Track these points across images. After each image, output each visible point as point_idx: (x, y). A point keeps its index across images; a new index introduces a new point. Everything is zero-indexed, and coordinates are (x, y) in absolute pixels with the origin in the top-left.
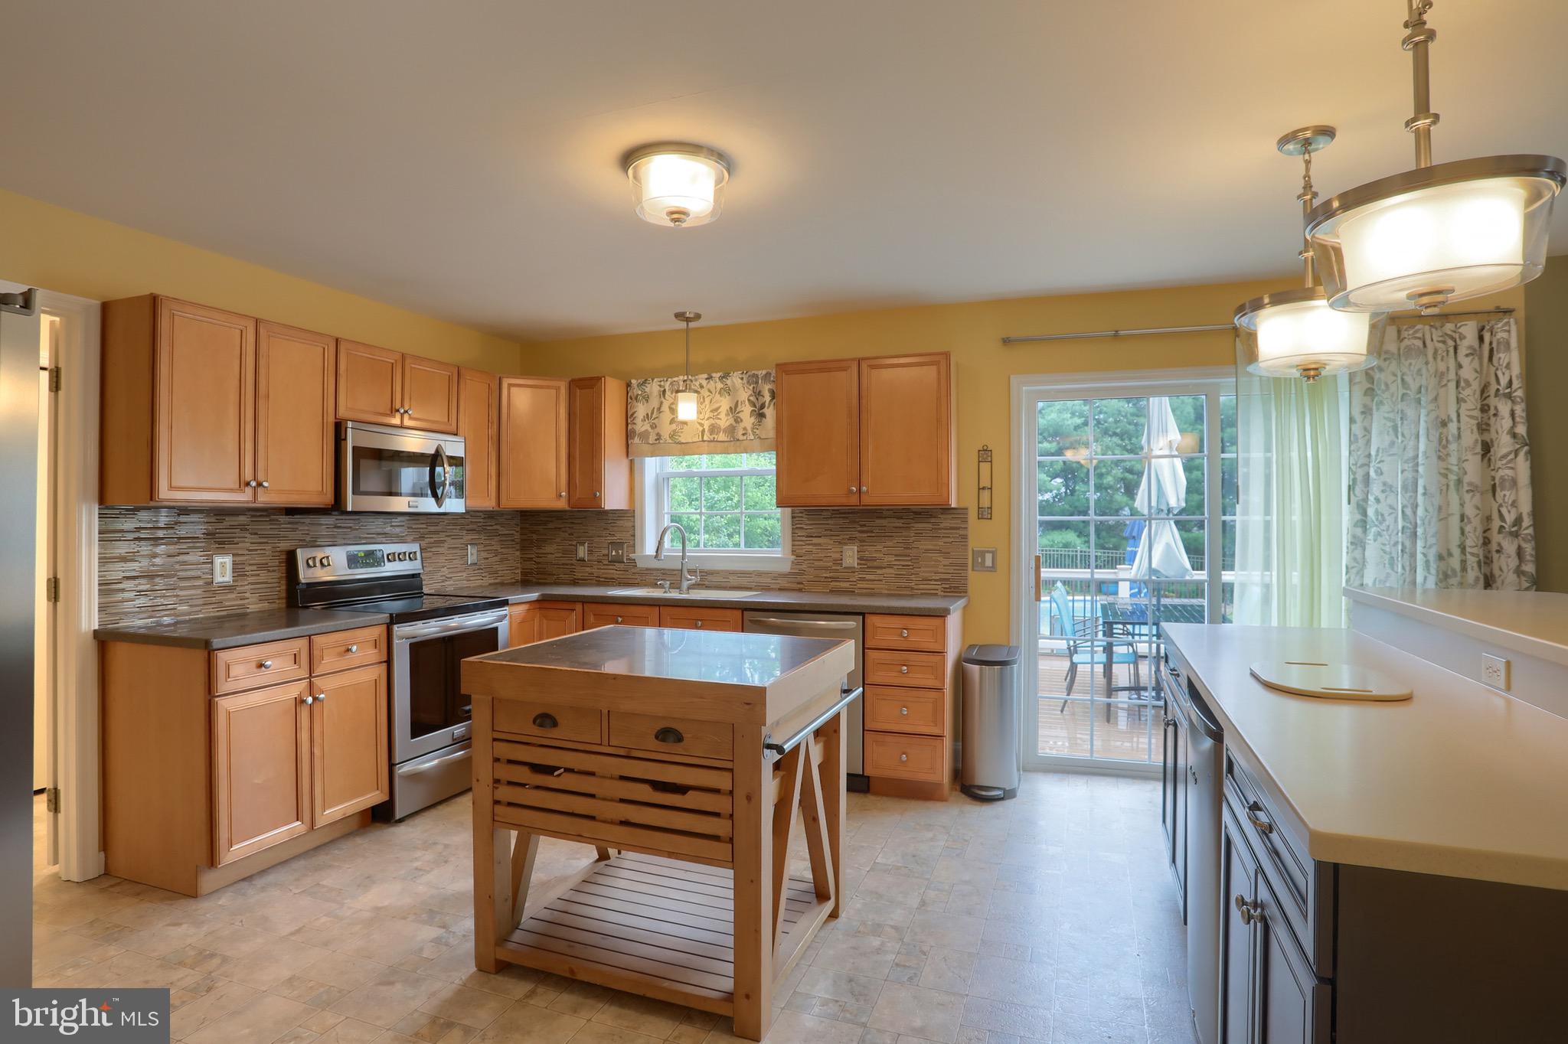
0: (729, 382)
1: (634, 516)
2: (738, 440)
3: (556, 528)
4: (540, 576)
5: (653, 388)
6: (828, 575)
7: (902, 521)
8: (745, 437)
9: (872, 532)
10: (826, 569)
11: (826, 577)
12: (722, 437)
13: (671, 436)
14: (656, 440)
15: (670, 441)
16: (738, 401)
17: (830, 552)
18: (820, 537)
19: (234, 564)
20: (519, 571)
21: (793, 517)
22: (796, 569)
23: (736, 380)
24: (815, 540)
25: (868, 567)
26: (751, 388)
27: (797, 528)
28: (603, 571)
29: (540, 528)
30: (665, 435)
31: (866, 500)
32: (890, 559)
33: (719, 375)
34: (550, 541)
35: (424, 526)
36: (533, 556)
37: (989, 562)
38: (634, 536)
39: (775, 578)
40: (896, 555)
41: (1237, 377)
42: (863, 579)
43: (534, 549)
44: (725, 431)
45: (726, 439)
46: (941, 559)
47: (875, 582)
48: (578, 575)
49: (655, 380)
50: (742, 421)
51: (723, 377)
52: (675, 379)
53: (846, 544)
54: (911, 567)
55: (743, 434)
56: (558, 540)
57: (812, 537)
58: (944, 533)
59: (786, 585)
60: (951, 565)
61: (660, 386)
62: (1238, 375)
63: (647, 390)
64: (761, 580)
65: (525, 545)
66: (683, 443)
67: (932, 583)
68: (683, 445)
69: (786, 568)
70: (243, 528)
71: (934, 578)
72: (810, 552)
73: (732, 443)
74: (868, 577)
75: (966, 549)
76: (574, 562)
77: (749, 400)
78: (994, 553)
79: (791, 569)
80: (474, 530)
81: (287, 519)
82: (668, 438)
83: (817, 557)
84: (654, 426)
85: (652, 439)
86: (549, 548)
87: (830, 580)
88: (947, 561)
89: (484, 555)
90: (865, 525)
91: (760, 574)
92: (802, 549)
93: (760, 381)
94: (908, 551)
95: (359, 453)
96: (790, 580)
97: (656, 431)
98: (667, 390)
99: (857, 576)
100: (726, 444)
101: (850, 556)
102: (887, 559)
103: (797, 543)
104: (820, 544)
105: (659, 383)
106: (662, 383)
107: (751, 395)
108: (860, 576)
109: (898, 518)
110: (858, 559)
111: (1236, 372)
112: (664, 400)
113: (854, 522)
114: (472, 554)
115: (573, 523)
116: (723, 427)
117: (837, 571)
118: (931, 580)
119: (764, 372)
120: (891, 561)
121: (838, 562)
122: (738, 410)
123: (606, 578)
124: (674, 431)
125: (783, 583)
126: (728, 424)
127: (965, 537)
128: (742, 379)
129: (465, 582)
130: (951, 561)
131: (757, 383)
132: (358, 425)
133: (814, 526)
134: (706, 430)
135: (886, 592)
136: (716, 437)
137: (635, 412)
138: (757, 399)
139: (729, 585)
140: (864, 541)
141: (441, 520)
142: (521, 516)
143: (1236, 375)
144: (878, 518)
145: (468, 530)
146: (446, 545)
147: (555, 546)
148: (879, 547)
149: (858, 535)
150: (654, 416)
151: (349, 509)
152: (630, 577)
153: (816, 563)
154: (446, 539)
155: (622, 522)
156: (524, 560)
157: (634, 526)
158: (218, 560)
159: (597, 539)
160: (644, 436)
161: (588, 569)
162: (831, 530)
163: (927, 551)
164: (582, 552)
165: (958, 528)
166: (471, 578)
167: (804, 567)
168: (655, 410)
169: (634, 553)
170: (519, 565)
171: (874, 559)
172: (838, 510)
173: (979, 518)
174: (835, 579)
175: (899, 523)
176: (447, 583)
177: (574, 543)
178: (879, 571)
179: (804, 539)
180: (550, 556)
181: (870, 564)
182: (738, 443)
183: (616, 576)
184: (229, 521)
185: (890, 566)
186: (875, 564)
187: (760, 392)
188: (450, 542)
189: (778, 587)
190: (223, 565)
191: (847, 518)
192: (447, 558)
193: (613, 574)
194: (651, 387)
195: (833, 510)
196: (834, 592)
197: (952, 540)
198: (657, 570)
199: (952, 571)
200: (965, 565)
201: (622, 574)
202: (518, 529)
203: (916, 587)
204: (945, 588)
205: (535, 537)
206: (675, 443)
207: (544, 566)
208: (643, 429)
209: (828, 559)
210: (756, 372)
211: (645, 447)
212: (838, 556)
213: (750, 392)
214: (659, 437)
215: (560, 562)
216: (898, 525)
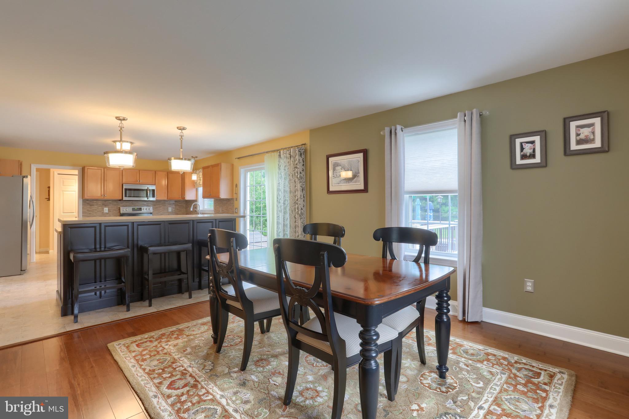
7: (227, 202)
9: (223, 204)
19: (108, 209)
32: (225, 210)
37: (236, 211)
58: (231, 204)
70: (110, 203)
75: (234, 208)
78: (237, 209)
81: (120, 202)
88: (232, 211)
94: (227, 209)
95: (126, 190)
110: (222, 210)
127: (234, 205)
132: (125, 184)
140: (222, 206)
144: (224, 201)
148: (224, 208)
151: (124, 200)
154: (162, 206)
158: (105, 209)
163: (230, 209)
165: (233, 203)
173: (236, 201)
184: (107, 202)
190: (106, 209)
191: (220, 201)
197: (232, 206)
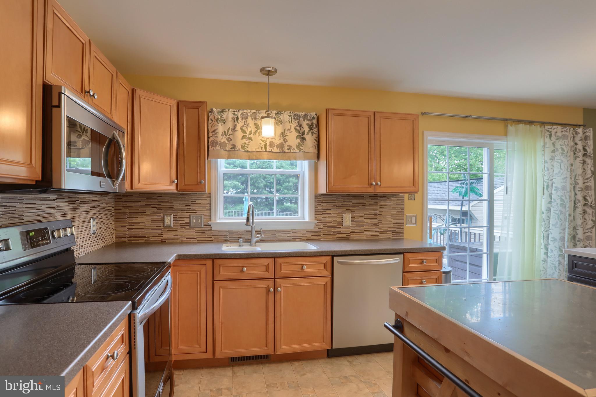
0: (281, 117)
1: (210, 197)
2: (285, 152)
3: (146, 205)
4: (132, 238)
5: (229, 115)
6: (335, 231)
7: (374, 201)
8: (289, 151)
9: (358, 207)
10: (334, 227)
11: (333, 232)
12: (276, 150)
13: (243, 147)
14: (232, 148)
15: (242, 150)
16: (285, 129)
17: (336, 218)
18: (331, 209)
20: (114, 236)
21: (315, 199)
22: (317, 228)
23: (285, 116)
24: (328, 212)
25: (356, 226)
26: (297, 122)
27: (317, 205)
28: (185, 233)
29: (133, 205)
30: (239, 145)
31: (378, 189)
32: (367, 221)
33: (275, 112)
34: (140, 214)
35: (66, 204)
36: (127, 225)
37: (414, 221)
38: (210, 210)
39: (304, 233)
40: (371, 219)
41: (507, 142)
42: (354, 232)
43: (128, 220)
44: (278, 146)
45: (278, 151)
46: (392, 220)
47: (360, 234)
48: (165, 237)
49: (230, 110)
50: (287, 141)
51: (278, 114)
52: (245, 111)
53: (345, 213)
54: (378, 225)
55: (288, 149)
56: (148, 213)
57: (326, 209)
58: (394, 207)
59: (311, 237)
60: (397, 223)
61: (234, 114)
62: (508, 141)
63: (224, 116)
64: (296, 235)
65: (118, 217)
66: (249, 152)
67: (387, 232)
68: (249, 153)
69: (312, 227)
71: (389, 230)
72: (325, 218)
73: (281, 154)
74: (356, 231)
75: (404, 215)
76: (162, 228)
77: (295, 129)
78: (416, 217)
79: (314, 228)
80: (94, 207)
82: (241, 148)
83: (329, 221)
84: (229, 140)
85: (228, 147)
86: (139, 219)
87: (336, 233)
88: (394, 222)
89: (99, 225)
90: (355, 203)
91: (295, 231)
92: (320, 217)
93: (301, 119)
94: (376, 217)
96: (313, 234)
97: (231, 142)
98: (239, 117)
99: (350, 230)
100: (277, 154)
101: (347, 219)
102: (366, 221)
103: (317, 213)
104: (330, 214)
105: (233, 113)
106: (236, 113)
107: (297, 126)
108: (352, 230)
109: (372, 199)
110: (351, 221)
111: (507, 139)
112: (237, 123)
113: (350, 201)
114: (94, 225)
115: (162, 201)
116: (276, 144)
117: (339, 228)
118: (387, 231)
119: (303, 114)
120: (368, 222)
121: (341, 223)
122: (285, 134)
123: (187, 238)
124: (245, 143)
125: (309, 236)
126: (280, 142)
127: (403, 209)
128: (290, 116)
129: (90, 248)
130: (396, 221)
131: (299, 119)
133: (327, 204)
134: (268, 145)
135: (366, 238)
136: (272, 149)
137: (216, 130)
138: (300, 129)
139: (276, 238)
140: (354, 212)
141: (77, 199)
142: (115, 196)
143: (507, 141)
144: (362, 199)
145: (91, 207)
146: (79, 220)
147: (145, 218)
148: (362, 215)
149: (351, 208)
150: (229, 133)
152: (206, 236)
153: (329, 224)
154: (80, 214)
155: (200, 201)
156: (117, 227)
157: (210, 204)
159: (180, 213)
160: (223, 145)
161: (173, 233)
162: (337, 206)
163: (386, 216)
164: (169, 220)
165: (400, 205)
166: (93, 245)
167: (321, 226)
168: (230, 129)
169: (211, 221)
170: (114, 231)
171: (359, 221)
172: (341, 195)
173: (409, 200)
174: (339, 233)
175: (372, 202)
176: (81, 250)
177: (162, 215)
178: (362, 228)
179: (321, 211)
180: (140, 224)
181: (357, 224)
182: (285, 154)
183: (195, 237)
185: (367, 225)
186: (360, 224)
187: (301, 125)
188: (82, 217)
189: (306, 238)
191: (345, 199)
192: (80, 230)
193: (192, 235)
194: (228, 114)
195: (338, 195)
196: (339, 240)
197: (397, 210)
198: (227, 231)
199: (397, 226)
200: (403, 223)
201: (200, 235)
202: (113, 206)
203: (380, 235)
204: (394, 235)
205: (128, 211)
206: (245, 151)
207: (136, 231)
208: (222, 141)
209: (336, 222)
210: (298, 113)
211: (223, 153)
212: (340, 220)
213: (296, 124)
214: (234, 147)
215: (150, 228)
216: (373, 203)
